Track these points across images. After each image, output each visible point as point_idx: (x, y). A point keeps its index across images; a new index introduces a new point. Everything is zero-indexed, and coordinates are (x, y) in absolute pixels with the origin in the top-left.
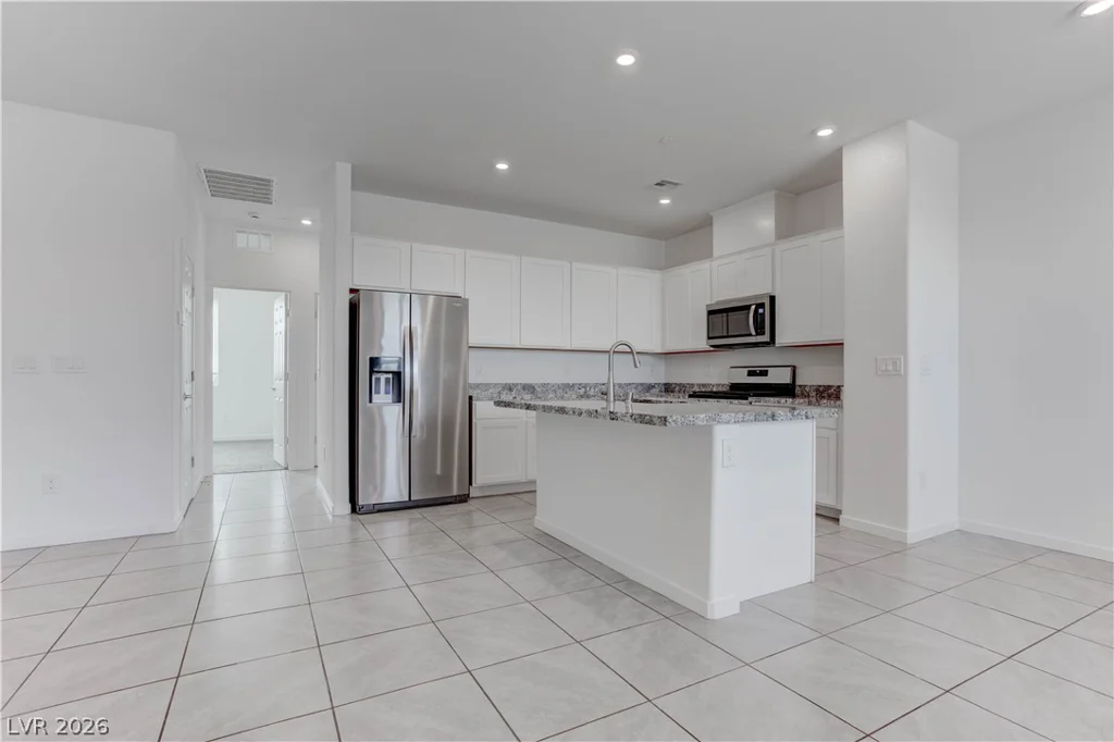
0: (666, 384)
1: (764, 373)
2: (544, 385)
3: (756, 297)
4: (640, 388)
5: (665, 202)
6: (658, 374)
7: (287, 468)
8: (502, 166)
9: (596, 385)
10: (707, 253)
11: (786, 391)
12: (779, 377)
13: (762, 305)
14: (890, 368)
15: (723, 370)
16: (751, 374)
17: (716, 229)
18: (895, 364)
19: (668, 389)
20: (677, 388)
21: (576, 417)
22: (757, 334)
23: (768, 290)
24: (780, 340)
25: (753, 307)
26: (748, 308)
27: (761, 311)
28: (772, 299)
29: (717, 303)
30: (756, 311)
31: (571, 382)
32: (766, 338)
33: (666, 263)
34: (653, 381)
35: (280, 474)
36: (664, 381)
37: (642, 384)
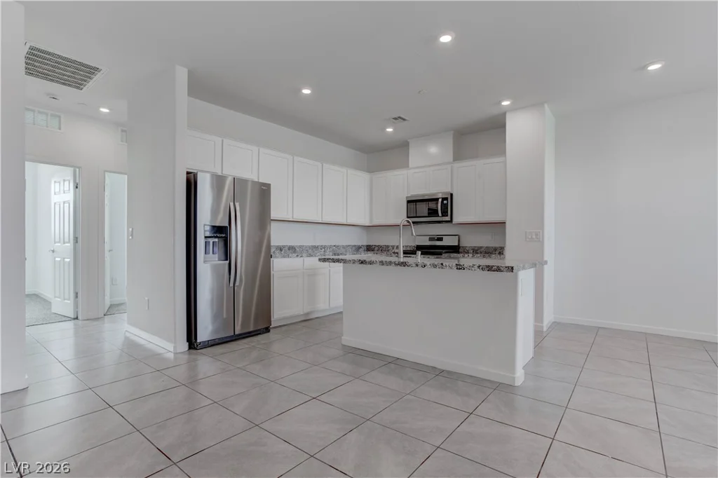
0: (367, 246)
1: (440, 239)
2: (301, 247)
3: (443, 193)
4: (354, 248)
5: (390, 130)
6: (364, 242)
7: (77, 318)
8: (306, 91)
10: (405, 165)
11: (455, 249)
12: (447, 242)
13: (446, 199)
14: (534, 237)
16: (431, 239)
17: (412, 151)
18: (537, 235)
19: (369, 248)
20: (376, 248)
22: (443, 216)
23: (449, 190)
24: (455, 221)
25: (440, 200)
26: (437, 199)
27: (445, 202)
28: (452, 195)
29: (412, 196)
30: (442, 202)
31: (317, 244)
32: (448, 218)
34: (360, 244)
36: (365, 244)
37: (355, 246)
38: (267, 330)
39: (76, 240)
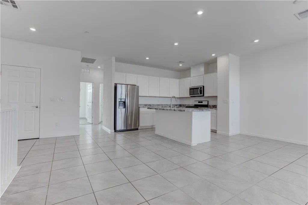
0: (180, 105)
1: (202, 102)
2: (153, 105)
3: (200, 86)
4: (174, 105)
5: (181, 65)
6: (179, 102)
7: (92, 124)
8: (147, 58)
9: (164, 105)
10: (190, 76)
11: (206, 106)
12: (205, 103)
13: (201, 88)
14: (226, 102)
15: (193, 101)
16: (199, 102)
17: (191, 70)
19: (180, 106)
21: (167, 111)
22: (200, 94)
23: (203, 85)
24: (205, 96)
26: (198, 88)
27: (201, 89)
28: (203, 86)
29: (192, 87)
30: (200, 89)
31: (159, 104)
32: (202, 95)
33: (180, 78)
34: (177, 104)
35: (91, 125)
36: (179, 104)
38: (137, 129)
39: (93, 102)
